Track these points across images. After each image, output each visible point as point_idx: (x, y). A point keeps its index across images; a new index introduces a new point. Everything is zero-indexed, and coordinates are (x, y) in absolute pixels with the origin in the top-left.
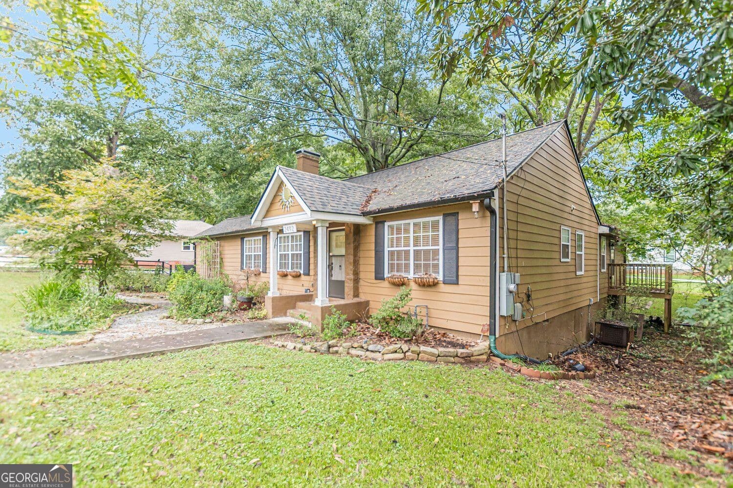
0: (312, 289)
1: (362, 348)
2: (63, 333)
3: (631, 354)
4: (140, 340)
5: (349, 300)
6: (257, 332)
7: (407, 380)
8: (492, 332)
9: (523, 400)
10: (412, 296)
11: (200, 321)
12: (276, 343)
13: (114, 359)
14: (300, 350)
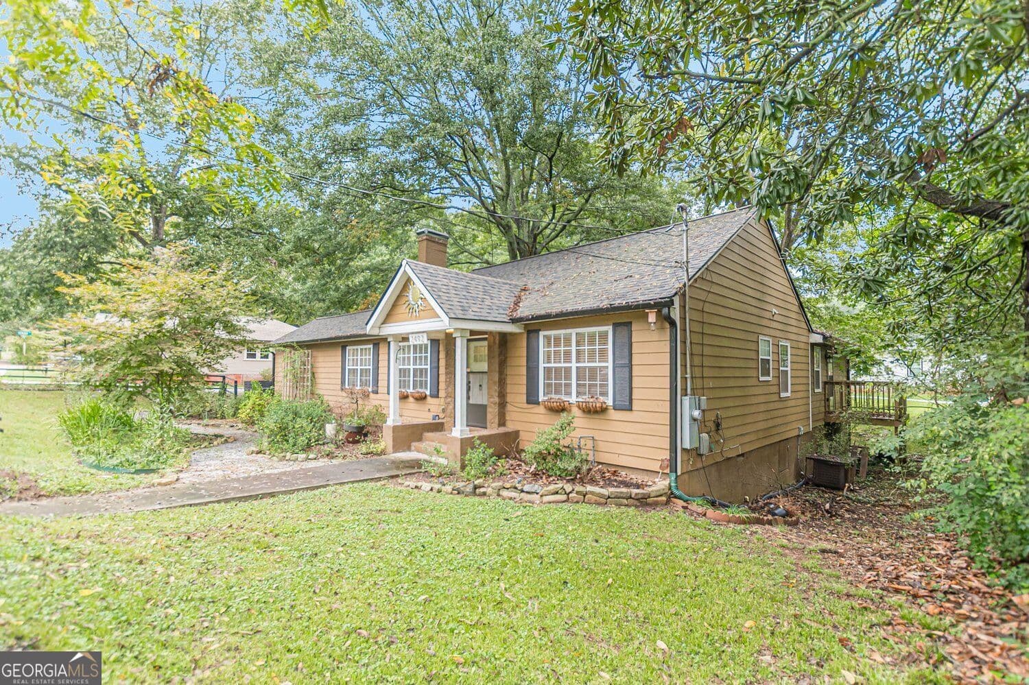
0: (442, 416)
1: (516, 488)
2: (138, 472)
3: (848, 498)
4: (238, 480)
5: (493, 430)
6: (379, 471)
7: (572, 524)
8: (674, 469)
9: (706, 545)
10: (574, 425)
11: (302, 456)
12: (407, 483)
13: (219, 502)
14: (439, 491)
